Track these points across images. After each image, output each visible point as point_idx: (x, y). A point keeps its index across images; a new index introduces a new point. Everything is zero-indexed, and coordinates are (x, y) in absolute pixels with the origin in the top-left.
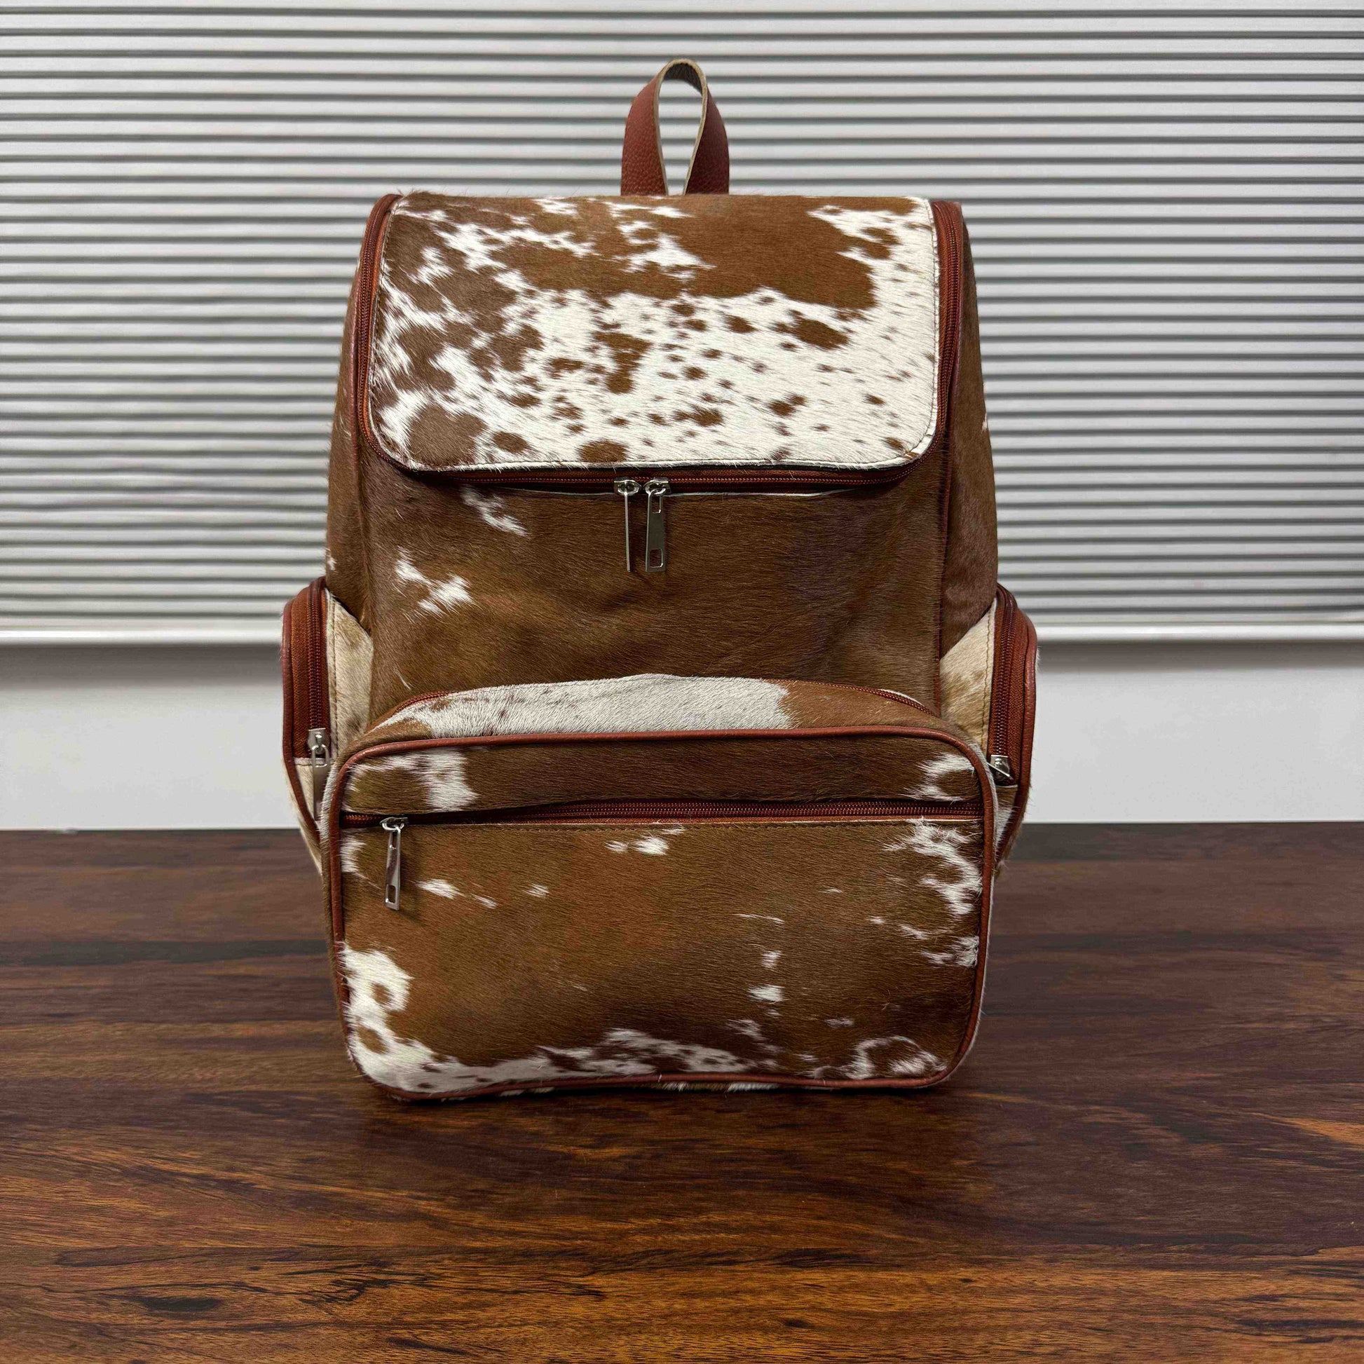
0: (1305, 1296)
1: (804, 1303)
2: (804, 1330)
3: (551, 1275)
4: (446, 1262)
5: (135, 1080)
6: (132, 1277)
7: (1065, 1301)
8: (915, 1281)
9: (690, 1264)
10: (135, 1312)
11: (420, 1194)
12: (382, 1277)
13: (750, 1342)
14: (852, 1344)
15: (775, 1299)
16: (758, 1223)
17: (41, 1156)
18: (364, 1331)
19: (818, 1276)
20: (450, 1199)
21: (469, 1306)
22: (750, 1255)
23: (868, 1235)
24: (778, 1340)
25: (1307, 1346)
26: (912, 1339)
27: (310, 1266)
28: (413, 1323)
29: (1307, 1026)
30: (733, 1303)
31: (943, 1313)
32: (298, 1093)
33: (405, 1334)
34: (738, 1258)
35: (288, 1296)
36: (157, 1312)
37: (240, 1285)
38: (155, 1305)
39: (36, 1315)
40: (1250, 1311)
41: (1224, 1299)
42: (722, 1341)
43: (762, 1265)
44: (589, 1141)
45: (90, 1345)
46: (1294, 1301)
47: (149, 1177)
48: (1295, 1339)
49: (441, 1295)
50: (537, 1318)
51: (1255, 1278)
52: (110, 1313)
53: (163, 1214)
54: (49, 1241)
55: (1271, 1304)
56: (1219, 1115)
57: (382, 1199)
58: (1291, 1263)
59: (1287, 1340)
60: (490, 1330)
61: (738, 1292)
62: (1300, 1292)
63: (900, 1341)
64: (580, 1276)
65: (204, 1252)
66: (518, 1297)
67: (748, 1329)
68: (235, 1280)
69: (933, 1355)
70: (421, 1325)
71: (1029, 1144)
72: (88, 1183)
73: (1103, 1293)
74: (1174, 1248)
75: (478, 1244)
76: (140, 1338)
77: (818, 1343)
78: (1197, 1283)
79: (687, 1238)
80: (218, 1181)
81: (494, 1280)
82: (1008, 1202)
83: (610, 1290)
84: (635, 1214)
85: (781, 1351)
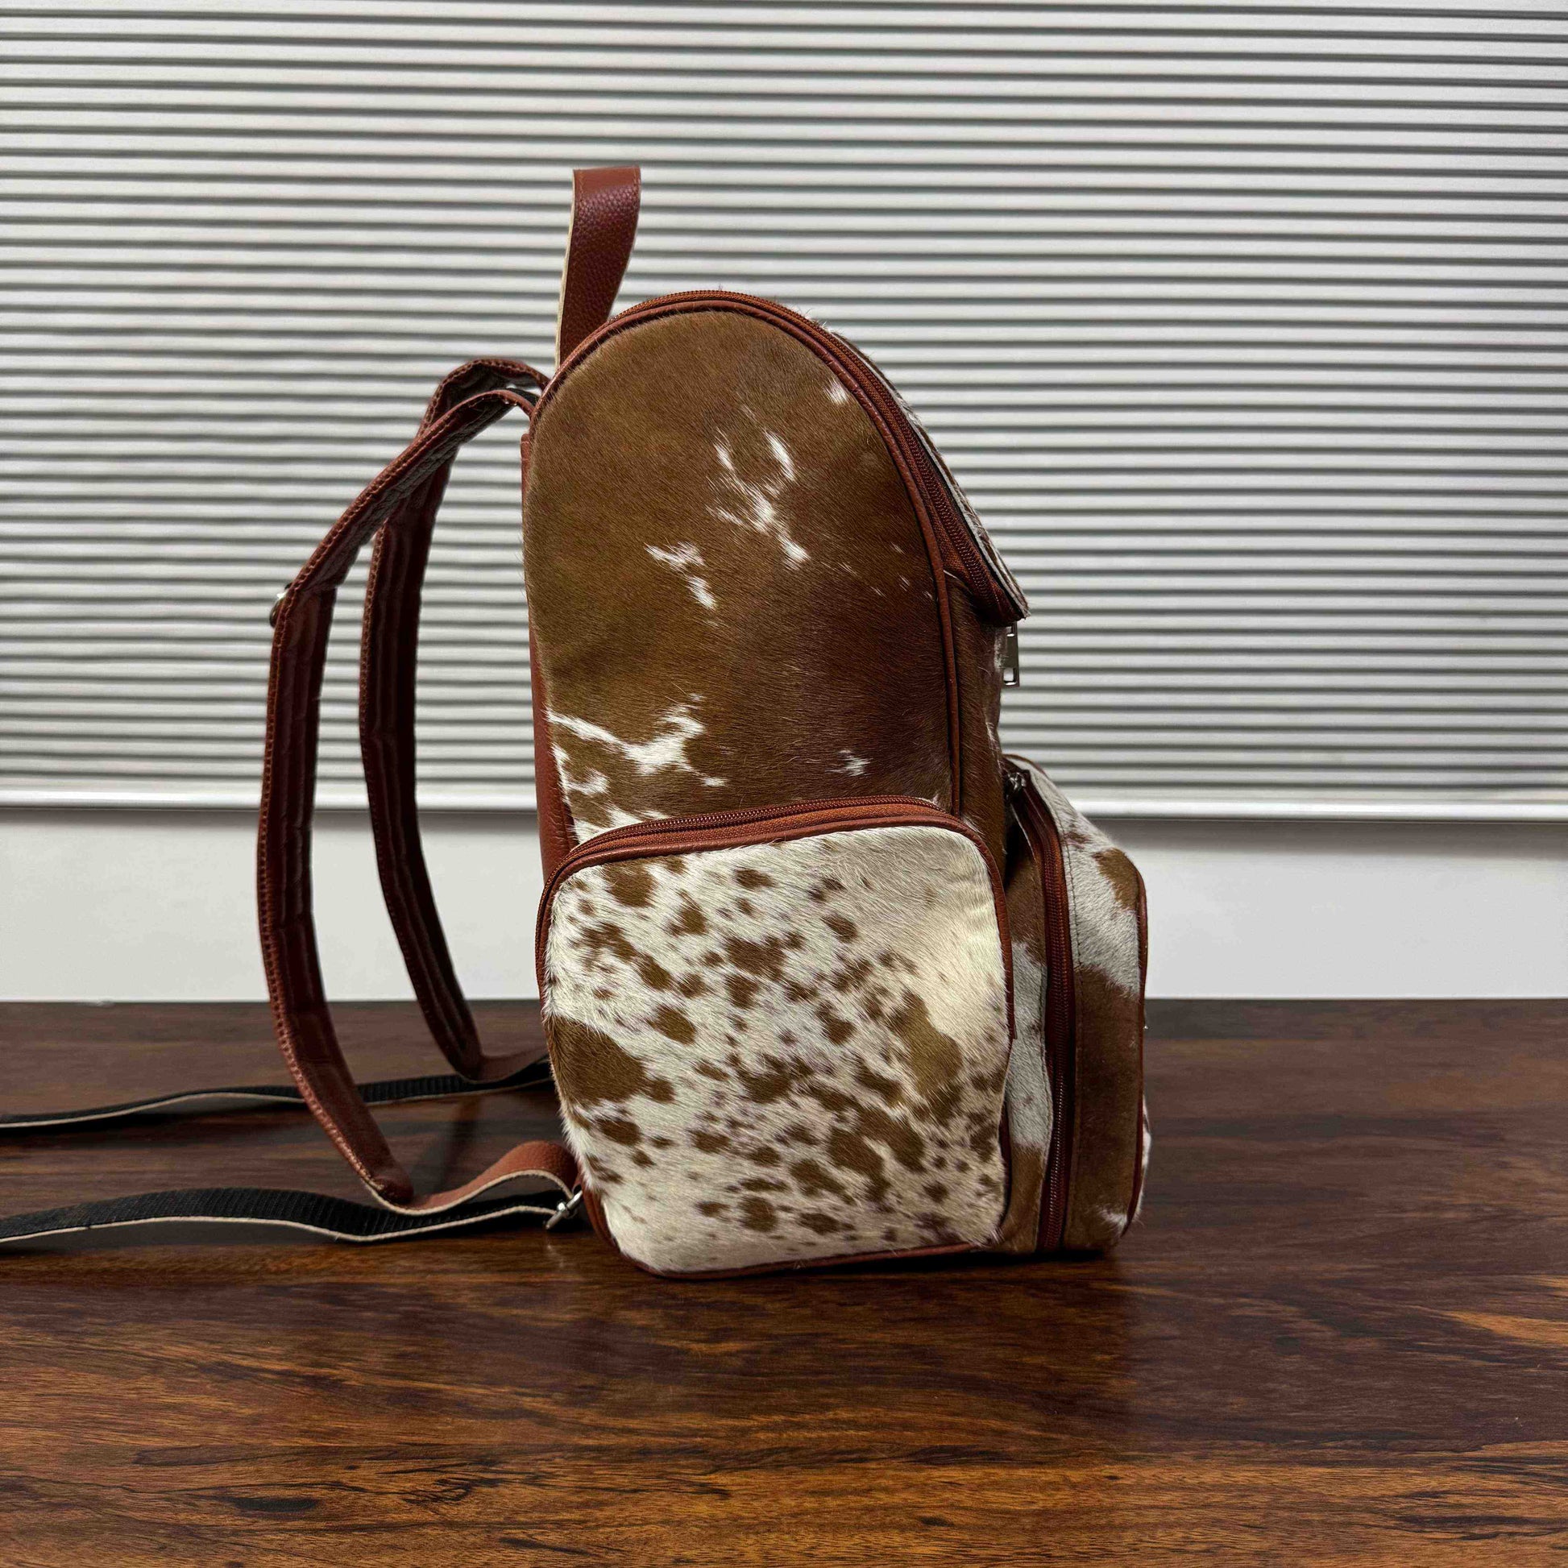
0: (1469, 1492)
1: (942, 1501)
2: (942, 1528)
3: (670, 1473)
4: (557, 1460)
6: (220, 1476)
7: (1219, 1497)
8: (1058, 1479)
9: (819, 1461)
10: (226, 1513)
12: (490, 1476)
13: (886, 1540)
14: (994, 1543)
15: (912, 1497)
16: (887, 1420)
17: (108, 1351)
18: (476, 1531)
19: (955, 1473)
20: (558, 1396)
21: (586, 1505)
22: (882, 1452)
23: (1006, 1432)
24: (916, 1538)
25: (1470, 1542)
26: (1057, 1537)
27: (410, 1465)
28: (526, 1523)
29: (1465, 1215)
30: (866, 1501)
31: (1090, 1510)
33: (520, 1535)
34: (870, 1456)
35: (390, 1496)
36: (251, 1512)
37: (336, 1485)
38: (246, 1505)
39: (118, 1516)
40: (1411, 1508)
41: (1384, 1496)
42: (857, 1539)
43: (895, 1462)
44: (703, 1335)
45: (181, 1547)
46: (1457, 1498)
47: (228, 1373)
48: (1458, 1536)
49: (554, 1494)
50: (658, 1517)
51: (1416, 1474)
52: (199, 1514)
53: (247, 1411)
54: (125, 1440)
55: (1433, 1501)
56: (1375, 1308)
57: (483, 1395)
58: (1454, 1459)
59: (1450, 1536)
60: (608, 1530)
61: (871, 1490)
62: (1463, 1488)
63: (1046, 1539)
64: (705, 1474)
65: (296, 1450)
66: (637, 1496)
67: (883, 1527)
68: (333, 1479)
69: (1079, 1552)
70: (539, 1524)
71: (1174, 1338)
72: (163, 1380)
73: (1256, 1489)
74: (1330, 1444)
75: (591, 1442)
76: (234, 1539)
77: (959, 1541)
78: (1354, 1479)
79: (814, 1435)
80: (303, 1377)
81: (610, 1479)
82: (1154, 1397)
83: (734, 1488)
84: (756, 1410)
85: (920, 1550)
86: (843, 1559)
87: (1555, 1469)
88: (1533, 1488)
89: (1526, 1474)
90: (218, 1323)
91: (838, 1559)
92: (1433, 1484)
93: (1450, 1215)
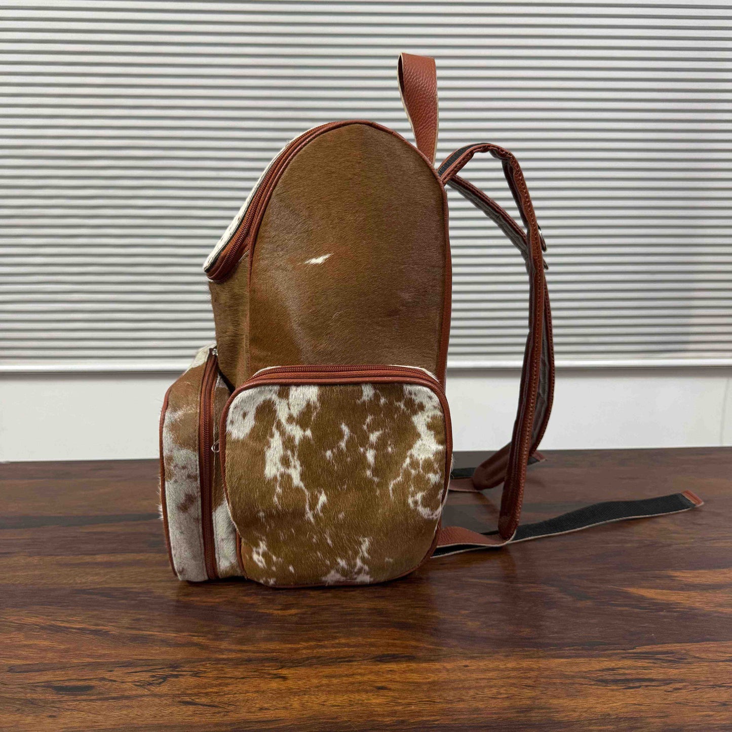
0: (629, 668)
1: (387, 678)
2: (386, 691)
3: (260, 669)
4: (208, 665)
5: (45, 583)
6: (47, 677)
7: (513, 674)
8: (441, 667)
9: (330, 662)
10: (50, 693)
11: (194, 634)
12: (175, 673)
13: (359, 697)
14: (409, 697)
15: (373, 677)
16: (364, 643)
18: (167, 698)
19: (393, 666)
20: (210, 636)
21: (220, 685)
22: (360, 657)
23: (418, 647)
24: (373, 696)
25: (628, 690)
26: (439, 693)
27: (139, 669)
28: (191, 694)
29: (635, 545)
30: (351, 680)
31: (455, 681)
32: (132, 588)
33: (187, 699)
34: (354, 659)
35: (128, 683)
36: (61, 693)
37: (103, 679)
38: (60, 689)
40: (602, 676)
41: (589, 671)
42: (345, 697)
43: (365, 662)
44: (280, 607)
45: (26, 709)
46: (623, 670)
47: (54, 630)
48: (623, 687)
49: (205, 680)
50: (253, 689)
51: (605, 661)
52: (37, 694)
53: (62, 647)
54: (3, 661)
55: (612, 672)
56: (591, 587)
57: (174, 637)
58: (623, 653)
59: (619, 688)
60: (230, 696)
61: (354, 675)
62: (626, 666)
63: (433, 694)
64: (276, 670)
65: (84, 664)
66: (244, 680)
67: (358, 691)
68: (101, 676)
70: (196, 695)
72: (23, 634)
73: (532, 670)
74: (567, 648)
75: (224, 657)
76: (52, 705)
77: (392, 696)
78: (577, 664)
79: (328, 650)
80: (90, 630)
81: (232, 673)
82: (488, 629)
83: (290, 675)
84: (302, 640)
85: (374, 701)
86: (338, 706)
87: (669, 656)
88: (658, 665)
89: (656, 659)
90: (52, 607)
91: (336, 706)
92: (612, 665)
93: (629, 545)
